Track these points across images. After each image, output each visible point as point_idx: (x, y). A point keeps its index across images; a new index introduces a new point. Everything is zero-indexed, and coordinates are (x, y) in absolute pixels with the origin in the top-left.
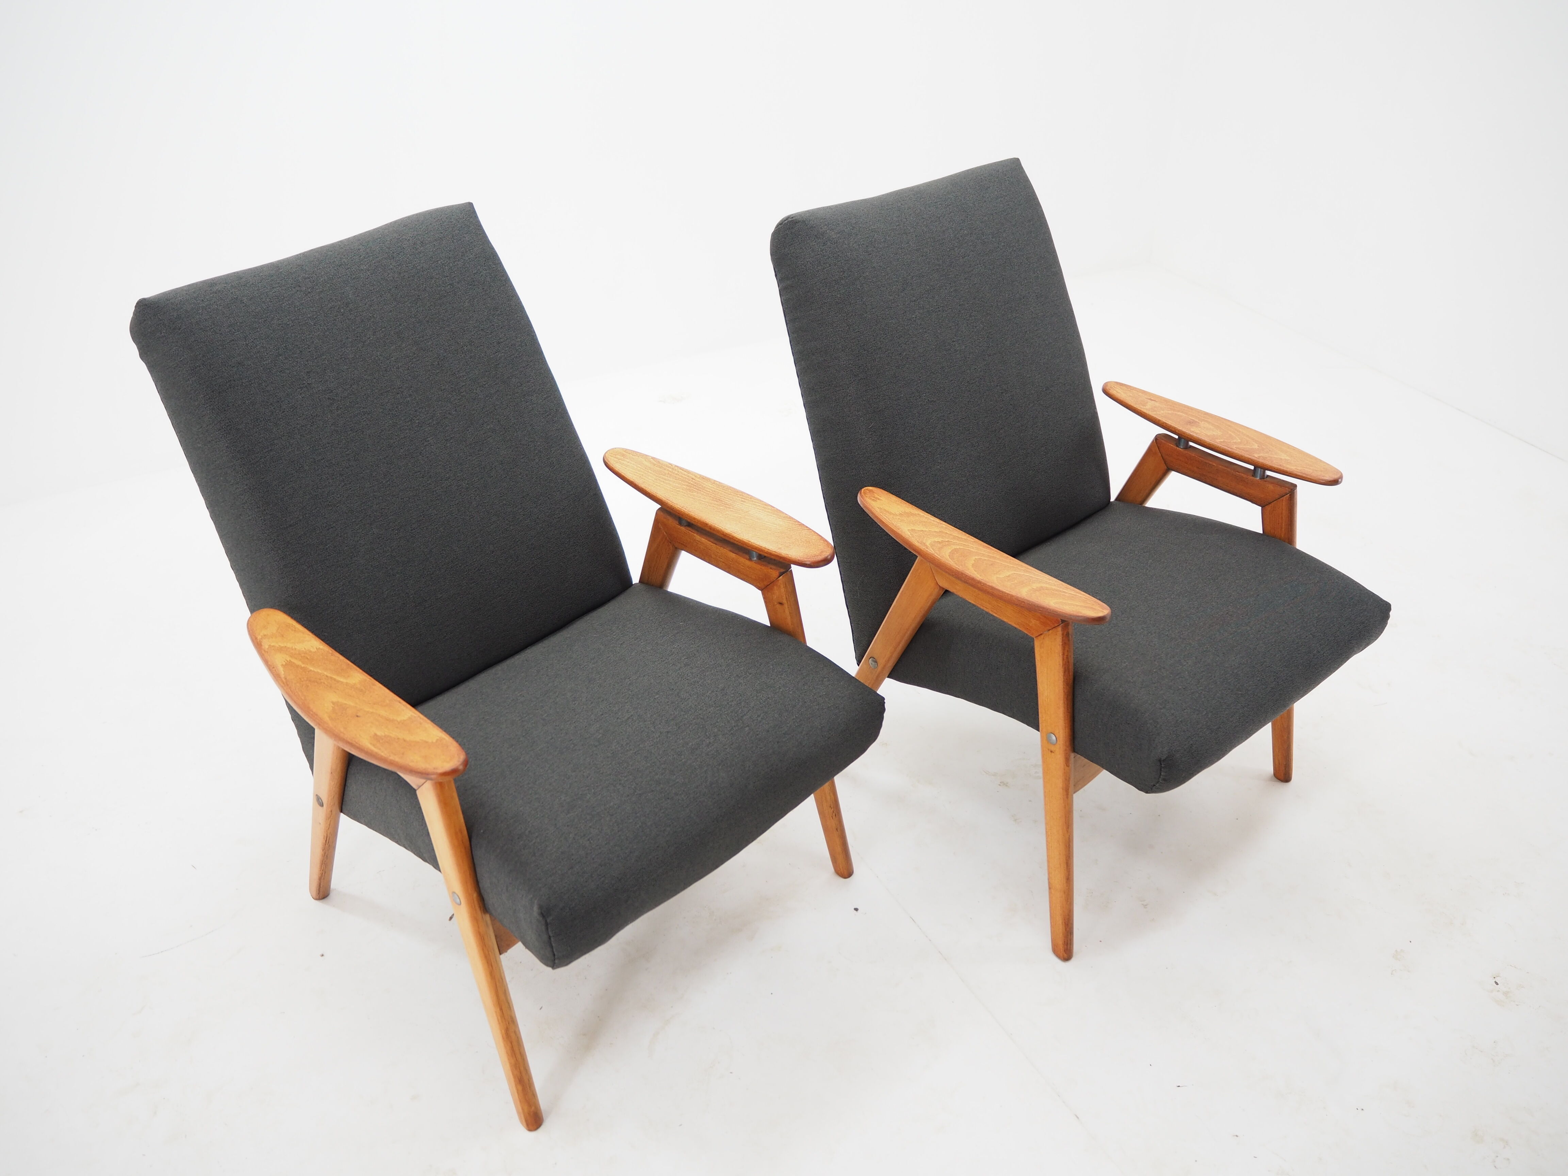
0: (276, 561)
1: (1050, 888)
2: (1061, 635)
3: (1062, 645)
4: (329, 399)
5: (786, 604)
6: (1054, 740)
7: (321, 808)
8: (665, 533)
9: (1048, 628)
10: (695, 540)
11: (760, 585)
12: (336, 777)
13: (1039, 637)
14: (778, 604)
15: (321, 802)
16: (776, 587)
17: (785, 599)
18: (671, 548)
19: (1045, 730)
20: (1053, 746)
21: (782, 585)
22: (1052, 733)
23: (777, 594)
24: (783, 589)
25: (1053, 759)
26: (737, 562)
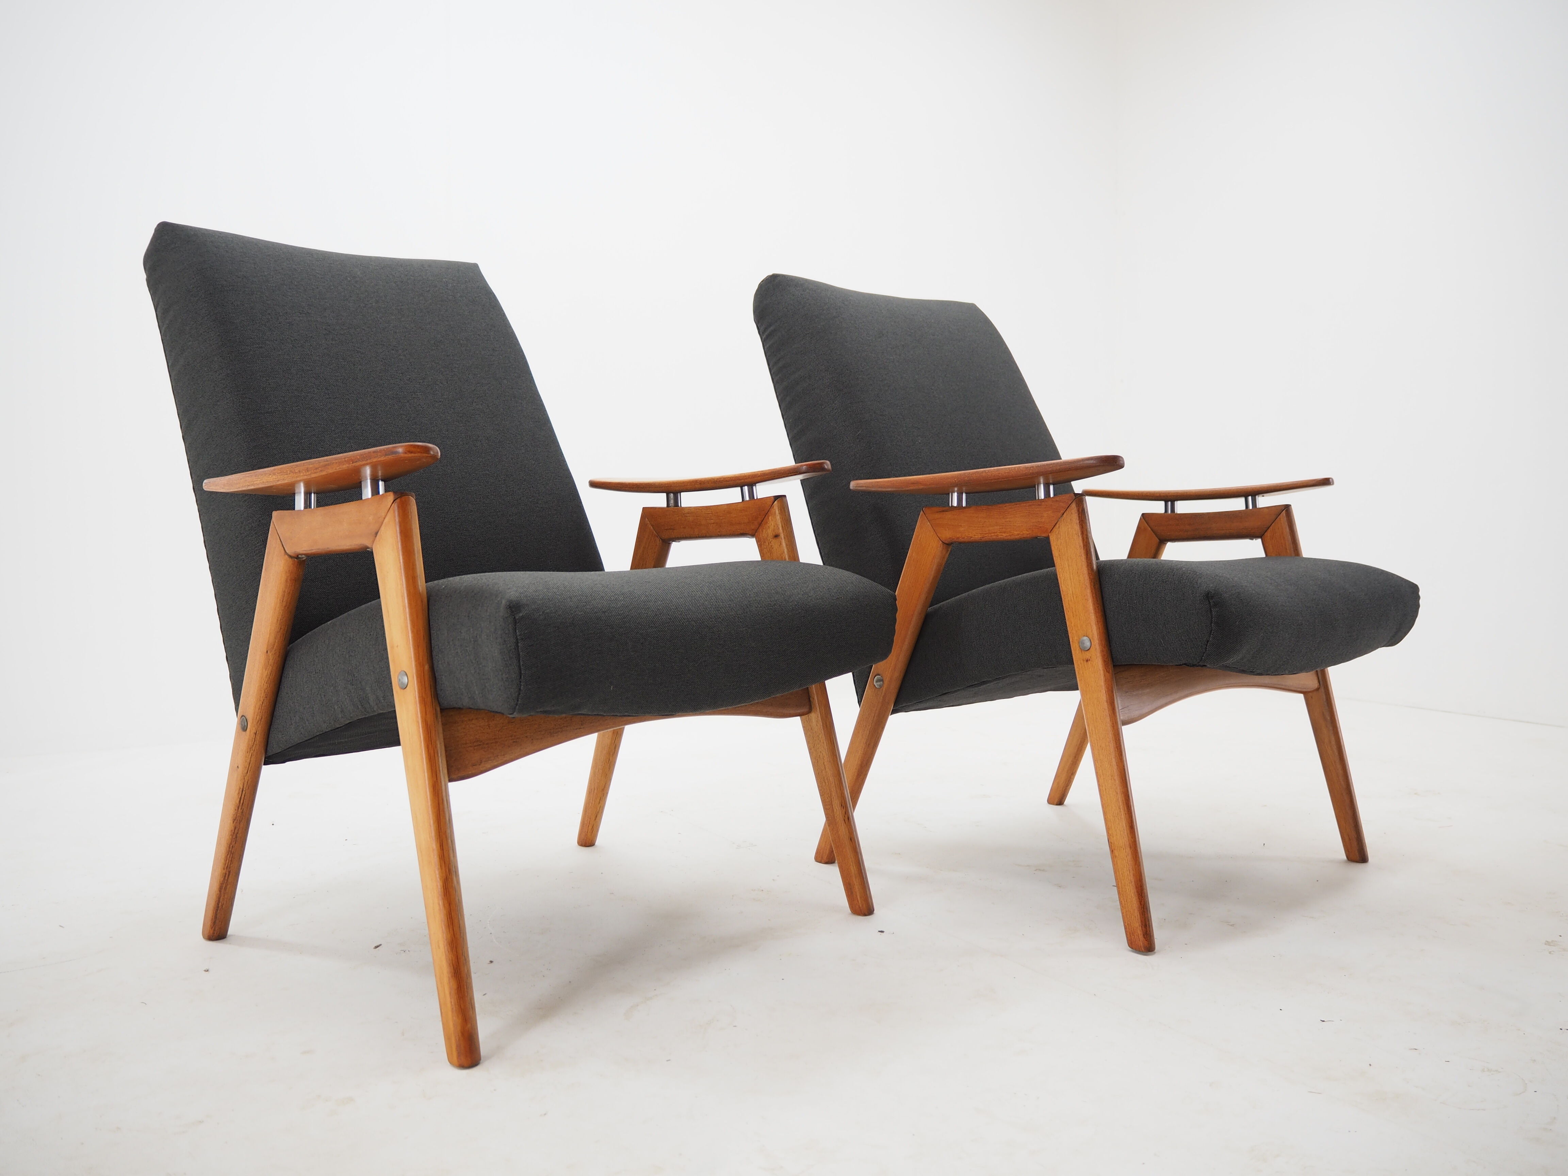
0: (247, 442)
1: (1112, 851)
2: (1076, 511)
3: (1079, 522)
4: (325, 329)
5: (782, 536)
6: (1088, 644)
7: (244, 733)
8: (652, 526)
9: (1062, 512)
10: (684, 514)
11: (753, 527)
12: (271, 662)
13: (1054, 529)
14: (773, 538)
15: (245, 723)
16: (770, 518)
17: (781, 528)
18: (659, 542)
19: (1076, 638)
20: (1087, 653)
21: (777, 512)
22: (1084, 636)
23: (772, 526)
24: (778, 517)
25: (1090, 670)
26: (729, 512)
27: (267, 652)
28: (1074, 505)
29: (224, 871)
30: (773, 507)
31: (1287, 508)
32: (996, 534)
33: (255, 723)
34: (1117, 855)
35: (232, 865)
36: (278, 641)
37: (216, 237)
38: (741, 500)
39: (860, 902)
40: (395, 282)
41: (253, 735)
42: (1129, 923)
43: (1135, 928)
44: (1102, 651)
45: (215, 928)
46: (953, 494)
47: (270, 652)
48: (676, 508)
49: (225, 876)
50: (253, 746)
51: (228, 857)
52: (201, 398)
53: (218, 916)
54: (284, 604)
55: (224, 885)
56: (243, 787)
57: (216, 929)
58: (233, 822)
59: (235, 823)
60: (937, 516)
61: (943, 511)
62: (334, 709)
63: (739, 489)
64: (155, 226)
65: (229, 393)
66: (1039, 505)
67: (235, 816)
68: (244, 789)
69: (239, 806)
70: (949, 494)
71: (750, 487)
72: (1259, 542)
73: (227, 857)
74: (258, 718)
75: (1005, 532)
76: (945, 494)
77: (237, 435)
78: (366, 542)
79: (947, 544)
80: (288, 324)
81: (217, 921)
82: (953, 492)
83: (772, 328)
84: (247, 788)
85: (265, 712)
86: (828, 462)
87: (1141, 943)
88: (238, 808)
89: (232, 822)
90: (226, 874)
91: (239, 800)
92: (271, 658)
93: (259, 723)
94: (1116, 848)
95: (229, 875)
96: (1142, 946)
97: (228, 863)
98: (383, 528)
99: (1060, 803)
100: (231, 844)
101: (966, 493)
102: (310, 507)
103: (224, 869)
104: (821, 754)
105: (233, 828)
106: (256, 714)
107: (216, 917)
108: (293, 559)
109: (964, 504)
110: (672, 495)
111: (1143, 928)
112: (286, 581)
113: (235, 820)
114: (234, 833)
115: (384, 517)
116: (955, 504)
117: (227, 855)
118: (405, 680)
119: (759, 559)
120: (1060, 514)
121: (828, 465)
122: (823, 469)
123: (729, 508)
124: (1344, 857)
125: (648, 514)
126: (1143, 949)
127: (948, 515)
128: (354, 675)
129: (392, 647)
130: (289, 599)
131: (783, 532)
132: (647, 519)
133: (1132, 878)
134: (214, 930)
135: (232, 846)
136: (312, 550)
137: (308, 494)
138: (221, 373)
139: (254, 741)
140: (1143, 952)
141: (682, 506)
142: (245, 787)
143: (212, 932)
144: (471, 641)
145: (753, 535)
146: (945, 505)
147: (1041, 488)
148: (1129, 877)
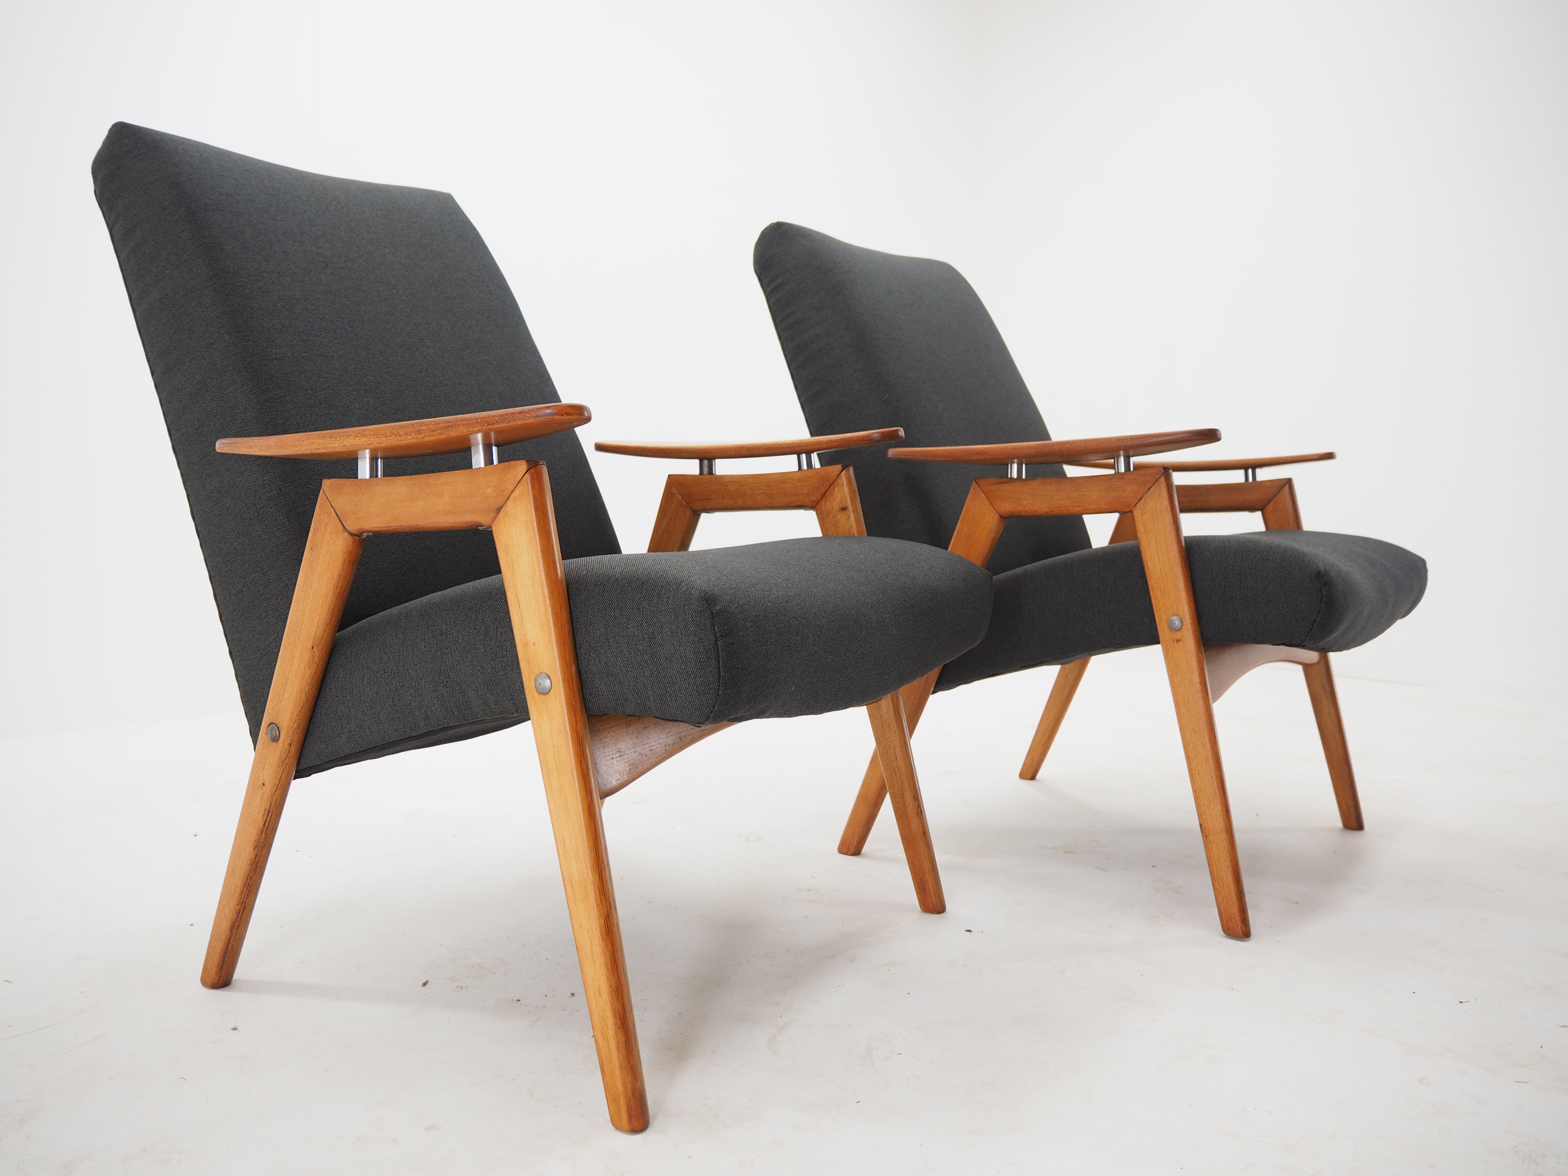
1: (1205, 837)
2: (1165, 486)
3: (1169, 498)
5: (850, 508)
6: (1177, 623)
7: (274, 744)
8: (682, 495)
9: (1149, 486)
10: (724, 483)
11: (813, 498)
12: (317, 659)
13: (1139, 504)
14: (839, 511)
15: (275, 732)
16: (836, 489)
17: (849, 501)
18: (688, 512)
19: (1164, 617)
20: (1178, 633)
21: (845, 483)
22: (1174, 615)
23: (839, 498)
24: (846, 489)
25: (1182, 650)
26: (783, 482)
27: (313, 648)
28: (1162, 480)
29: (238, 907)
30: (841, 477)
31: (1289, 482)
32: (1067, 508)
33: (291, 732)
34: (1212, 840)
35: (247, 900)
36: (327, 634)
37: (187, 144)
38: (796, 469)
39: (934, 900)
40: (381, 210)
41: (286, 746)
42: (1226, 909)
43: (1232, 915)
44: (1194, 631)
45: (221, 974)
46: (1013, 465)
47: (316, 648)
48: (710, 476)
49: (239, 913)
50: (286, 758)
51: (245, 890)
52: (186, 339)
53: (226, 960)
54: (339, 590)
55: (237, 924)
56: (270, 808)
57: (223, 975)
58: (254, 850)
59: (256, 850)
60: (993, 488)
61: (1001, 483)
62: (414, 715)
63: (795, 457)
64: (109, 127)
65: (228, 335)
66: (1121, 478)
67: (257, 842)
68: (271, 810)
69: (263, 830)
70: (1008, 465)
71: (808, 455)
72: (1259, 514)
73: (243, 890)
74: (295, 727)
75: (1078, 506)
76: (1002, 463)
77: (242, 385)
78: (483, 519)
79: (1003, 518)
80: (283, 254)
81: (225, 966)
82: (1012, 463)
83: (779, 280)
84: (274, 809)
85: (304, 719)
86: (902, 429)
87: (1240, 930)
88: (262, 832)
89: (252, 850)
90: (240, 910)
91: (263, 823)
92: (317, 654)
93: (295, 733)
94: (1211, 833)
95: (243, 911)
96: (1240, 932)
97: (244, 897)
98: (510, 503)
99: (1033, 778)
100: (249, 875)
101: (1026, 464)
102: (377, 476)
103: (238, 905)
104: (892, 744)
105: (253, 856)
106: (293, 721)
107: (223, 962)
108: (354, 537)
109: (1024, 477)
110: (706, 462)
111: (1242, 914)
112: (344, 563)
113: (256, 847)
114: (254, 862)
115: (511, 489)
116: (1015, 476)
117: (244, 888)
118: (547, 683)
119: (819, 534)
120: (1146, 489)
121: (902, 433)
122: (898, 437)
123: (783, 478)
124: (1340, 824)
125: (674, 483)
126: (1241, 935)
127: (1007, 487)
128: (449, 676)
129: (526, 645)
130: (344, 585)
131: (852, 505)
132: (674, 488)
133: (1228, 863)
134: (220, 976)
135: (250, 877)
136: (390, 527)
137: (373, 460)
138: (215, 310)
139: (288, 754)
140: (1241, 938)
141: (716, 474)
142: (272, 807)
143: (217, 979)
144: (644, 639)
145: (812, 508)
146: (1004, 477)
147: (1121, 462)
148: (1226, 862)
